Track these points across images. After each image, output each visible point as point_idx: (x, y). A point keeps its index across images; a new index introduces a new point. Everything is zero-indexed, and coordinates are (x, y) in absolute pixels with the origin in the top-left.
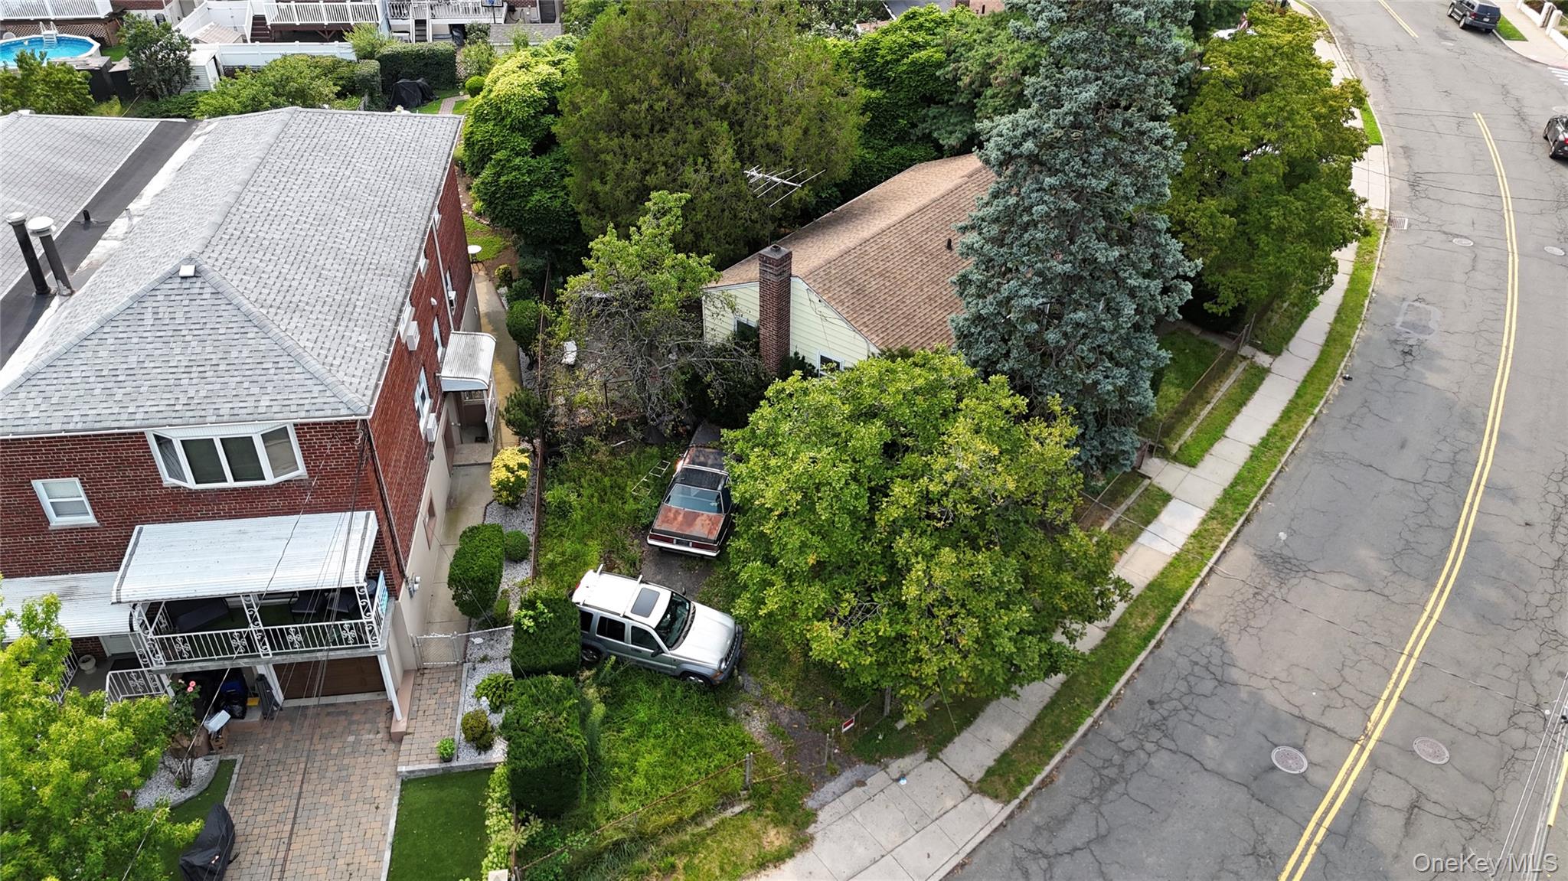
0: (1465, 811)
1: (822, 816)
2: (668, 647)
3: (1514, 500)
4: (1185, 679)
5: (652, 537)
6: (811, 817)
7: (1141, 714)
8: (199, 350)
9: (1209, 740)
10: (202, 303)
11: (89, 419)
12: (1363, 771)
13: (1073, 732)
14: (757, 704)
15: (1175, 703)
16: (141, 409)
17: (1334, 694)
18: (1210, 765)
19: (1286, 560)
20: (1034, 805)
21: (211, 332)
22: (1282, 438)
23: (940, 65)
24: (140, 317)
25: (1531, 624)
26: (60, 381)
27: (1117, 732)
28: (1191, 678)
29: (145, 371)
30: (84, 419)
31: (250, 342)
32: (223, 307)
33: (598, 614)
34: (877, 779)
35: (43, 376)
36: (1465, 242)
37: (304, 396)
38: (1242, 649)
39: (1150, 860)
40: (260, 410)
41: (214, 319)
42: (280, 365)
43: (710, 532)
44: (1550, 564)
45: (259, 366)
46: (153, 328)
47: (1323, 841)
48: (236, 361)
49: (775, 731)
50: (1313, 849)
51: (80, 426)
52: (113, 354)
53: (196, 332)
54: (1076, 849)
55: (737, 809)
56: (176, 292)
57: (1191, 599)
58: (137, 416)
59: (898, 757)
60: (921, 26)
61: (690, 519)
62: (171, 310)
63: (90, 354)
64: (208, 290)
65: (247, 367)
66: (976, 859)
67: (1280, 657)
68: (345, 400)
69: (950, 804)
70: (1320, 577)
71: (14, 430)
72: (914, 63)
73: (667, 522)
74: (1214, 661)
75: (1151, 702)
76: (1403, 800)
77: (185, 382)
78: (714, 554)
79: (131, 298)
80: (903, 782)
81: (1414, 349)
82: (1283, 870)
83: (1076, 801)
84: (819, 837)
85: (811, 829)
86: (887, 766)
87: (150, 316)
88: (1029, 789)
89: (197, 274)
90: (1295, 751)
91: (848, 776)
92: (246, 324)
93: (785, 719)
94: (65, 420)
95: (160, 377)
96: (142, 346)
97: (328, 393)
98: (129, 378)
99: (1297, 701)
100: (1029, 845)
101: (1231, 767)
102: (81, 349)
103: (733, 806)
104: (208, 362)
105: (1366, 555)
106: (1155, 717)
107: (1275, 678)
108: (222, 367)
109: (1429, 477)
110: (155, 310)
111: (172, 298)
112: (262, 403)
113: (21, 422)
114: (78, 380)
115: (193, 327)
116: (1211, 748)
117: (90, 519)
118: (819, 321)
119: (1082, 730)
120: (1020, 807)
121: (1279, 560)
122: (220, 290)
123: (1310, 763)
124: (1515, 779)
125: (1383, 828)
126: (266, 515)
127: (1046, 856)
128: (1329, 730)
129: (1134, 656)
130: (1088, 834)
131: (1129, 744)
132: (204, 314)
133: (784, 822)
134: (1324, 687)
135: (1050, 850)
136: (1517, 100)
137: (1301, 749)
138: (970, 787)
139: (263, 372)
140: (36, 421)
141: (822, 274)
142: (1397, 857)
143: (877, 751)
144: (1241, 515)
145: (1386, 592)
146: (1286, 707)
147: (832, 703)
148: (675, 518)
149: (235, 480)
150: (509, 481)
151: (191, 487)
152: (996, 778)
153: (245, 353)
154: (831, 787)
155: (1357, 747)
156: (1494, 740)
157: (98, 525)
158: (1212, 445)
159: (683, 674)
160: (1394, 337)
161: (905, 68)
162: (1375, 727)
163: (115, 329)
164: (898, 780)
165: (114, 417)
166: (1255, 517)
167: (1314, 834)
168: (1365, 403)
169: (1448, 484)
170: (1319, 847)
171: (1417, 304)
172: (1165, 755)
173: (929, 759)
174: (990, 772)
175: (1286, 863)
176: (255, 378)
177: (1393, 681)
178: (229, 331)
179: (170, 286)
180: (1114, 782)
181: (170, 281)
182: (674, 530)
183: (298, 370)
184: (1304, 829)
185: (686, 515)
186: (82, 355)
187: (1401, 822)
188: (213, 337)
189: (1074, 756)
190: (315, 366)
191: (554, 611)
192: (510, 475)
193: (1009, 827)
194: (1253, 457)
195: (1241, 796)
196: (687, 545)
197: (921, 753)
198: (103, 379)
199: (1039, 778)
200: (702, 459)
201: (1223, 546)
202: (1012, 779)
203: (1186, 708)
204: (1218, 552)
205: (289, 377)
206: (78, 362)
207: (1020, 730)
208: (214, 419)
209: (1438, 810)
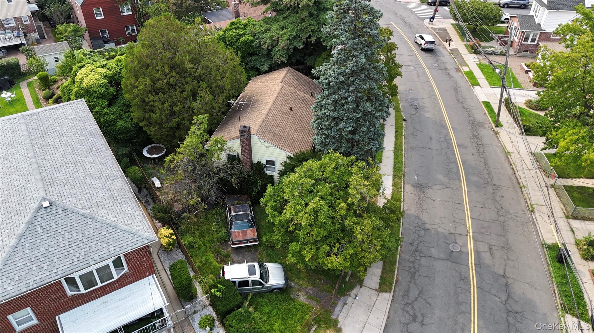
0: (502, 245)
1: (340, 319)
2: (266, 283)
3: (466, 148)
4: (415, 232)
5: (233, 245)
6: (336, 322)
7: (410, 249)
8: (70, 236)
9: (432, 249)
10: (60, 216)
11: (38, 281)
12: (473, 244)
13: (396, 261)
14: (299, 291)
15: (417, 241)
16: (59, 270)
17: (455, 223)
18: (437, 257)
19: (421, 185)
20: (397, 289)
21: (71, 227)
22: (400, 146)
23: (252, 41)
24: (35, 230)
25: (488, 184)
26: (14, 270)
27: (407, 257)
28: (417, 232)
29: (51, 253)
30: (36, 282)
31: (91, 226)
32: (71, 215)
33: (237, 281)
34: (349, 300)
35: (4, 270)
36: (412, 67)
37: (127, 240)
38: (425, 217)
39: (437, 293)
40: (112, 252)
41: (70, 221)
42: (110, 231)
43: (254, 236)
44: (484, 165)
45: (101, 235)
46: (44, 234)
47: (475, 268)
48: (89, 236)
49: (309, 297)
50: (474, 272)
51: (35, 286)
52: (32, 250)
53: (64, 229)
54: (416, 298)
55: (314, 329)
56: (45, 215)
57: (403, 206)
58: (59, 273)
59: (352, 291)
60: (239, 27)
61: (245, 233)
62: (48, 223)
63: (21, 254)
64: (60, 210)
65: (96, 236)
66: (391, 314)
67: (436, 216)
68: (144, 237)
69: (375, 299)
70: (432, 187)
71: (5, 298)
72: (242, 42)
73: (237, 237)
74: (420, 224)
75: (410, 244)
76: (487, 249)
77: (72, 251)
78: (257, 243)
79: (26, 223)
80: (357, 298)
81: (417, 106)
82: (470, 281)
83: (408, 283)
84: (342, 327)
85: (339, 326)
86: (350, 295)
87: (39, 229)
88: (394, 285)
89: (51, 204)
90: (454, 244)
91: (340, 304)
92: (85, 219)
93: (311, 292)
94: (27, 286)
95: (59, 253)
96: (44, 242)
97: (136, 236)
98: (45, 258)
99: (447, 228)
100: (403, 302)
101: (442, 256)
102: (16, 253)
103: (312, 329)
104: (77, 240)
105: (440, 177)
106: (414, 248)
107: (438, 224)
108: (85, 240)
109: (443, 147)
110: (40, 225)
111: (45, 218)
112: (111, 249)
113: (6, 294)
114: (23, 267)
115: (62, 227)
116: (434, 252)
117: (35, 321)
118: (266, 148)
119: (398, 260)
120: (394, 292)
121: (419, 186)
122: (65, 208)
123: (461, 246)
124: (508, 231)
125: (486, 257)
126: (111, 292)
127: (410, 304)
128: (459, 234)
129: (399, 230)
130: (417, 292)
131: (412, 259)
132: (64, 221)
133: (330, 327)
134: (451, 222)
135: (409, 302)
136: (400, 16)
137: (456, 243)
138: (378, 291)
139: (104, 237)
140: (13, 291)
141: (261, 131)
142: (494, 265)
143: (345, 291)
144: (402, 174)
145: (451, 187)
146: (445, 231)
147: (322, 281)
148: (239, 235)
149: (101, 283)
150: (170, 241)
151: (83, 293)
152: (383, 285)
153: (92, 231)
154: (338, 309)
155: (468, 237)
156: (497, 222)
157: (39, 323)
158: (382, 154)
159: (272, 290)
160: (410, 104)
161: (240, 44)
162: (469, 229)
163: (27, 239)
164: (356, 298)
165: (49, 277)
166: (405, 173)
167: (472, 267)
168: (414, 128)
169: (448, 148)
170: (475, 270)
171: (410, 91)
172: (423, 259)
173: (361, 287)
174: (380, 284)
175: (470, 279)
176: (102, 240)
177: (466, 213)
178: (79, 224)
179: (41, 213)
180: (415, 273)
181: (40, 211)
182: (241, 239)
183: (118, 231)
184: (469, 266)
185: (242, 232)
186: (18, 255)
187: (490, 255)
188: (74, 229)
189: (400, 269)
190: (124, 227)
191: (224, 286)
192: (170, 239)
193: (394, 299)
194: (395, 154)
195: (449, 263)
196: (247, 243)
197: (358, 286)
198: (34, 263)
199: (395, 280)
200: (238, 210)
201: (403, 186)
202: (388, 284)
203: (421, 242)
204: (403, 188)
205: (116, 235)
206: (18, 259)
207: (381, 267)
208: (94, 263)
209: (496, 248)
